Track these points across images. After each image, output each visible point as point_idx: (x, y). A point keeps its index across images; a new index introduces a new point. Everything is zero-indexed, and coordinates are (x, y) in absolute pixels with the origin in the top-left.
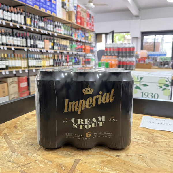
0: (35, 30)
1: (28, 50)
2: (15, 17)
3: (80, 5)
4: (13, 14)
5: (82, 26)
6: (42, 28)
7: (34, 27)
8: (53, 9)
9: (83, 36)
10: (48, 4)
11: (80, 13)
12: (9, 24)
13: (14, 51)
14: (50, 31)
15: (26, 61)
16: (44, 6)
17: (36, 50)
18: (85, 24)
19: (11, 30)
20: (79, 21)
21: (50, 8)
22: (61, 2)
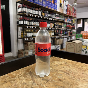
0: (46, 18)
3: (69, 4)
4: (36, 11)
5: (70, 15)
6: (50, 17)
7: (46, 17)
8: (55, 8)
9: (70, 21)
10: (53, 5)
11: (69, 8)
12: (35, 16)
13: (36, 29)
14: (54, 18)
16: (51, 6)
18: (72, 14)
19: (35, 19)
20: (68, 13)
21: (54, 7)
22: (59, 3)
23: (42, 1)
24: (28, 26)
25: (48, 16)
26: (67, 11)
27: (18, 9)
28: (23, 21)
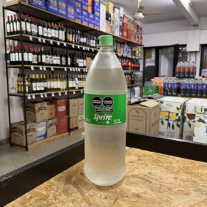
0: (76, 47)
1: (68, 70)
2: (55, 34)
3: (127, 16)
4: (53, 30)
5: (129, 40)
6: (84, 44)
7: (75, 43)
8: (96, 22)
9: (129, 52)
11: (127, 25)
12: (49, 42)
13: (53, 72)
14: (93, 47)
15: (65, 83)
16: (87, 19)
17: (76, 69)
18: (132, 37)
19: (50, 48)
20: (125, 34)
21: (93, 22)
22: (105, 13)
23: (67, 8)
24: (34, 64)
25: (80, 42)
26: (122, 29)
27: (8, 25)
28: (20, 54)
